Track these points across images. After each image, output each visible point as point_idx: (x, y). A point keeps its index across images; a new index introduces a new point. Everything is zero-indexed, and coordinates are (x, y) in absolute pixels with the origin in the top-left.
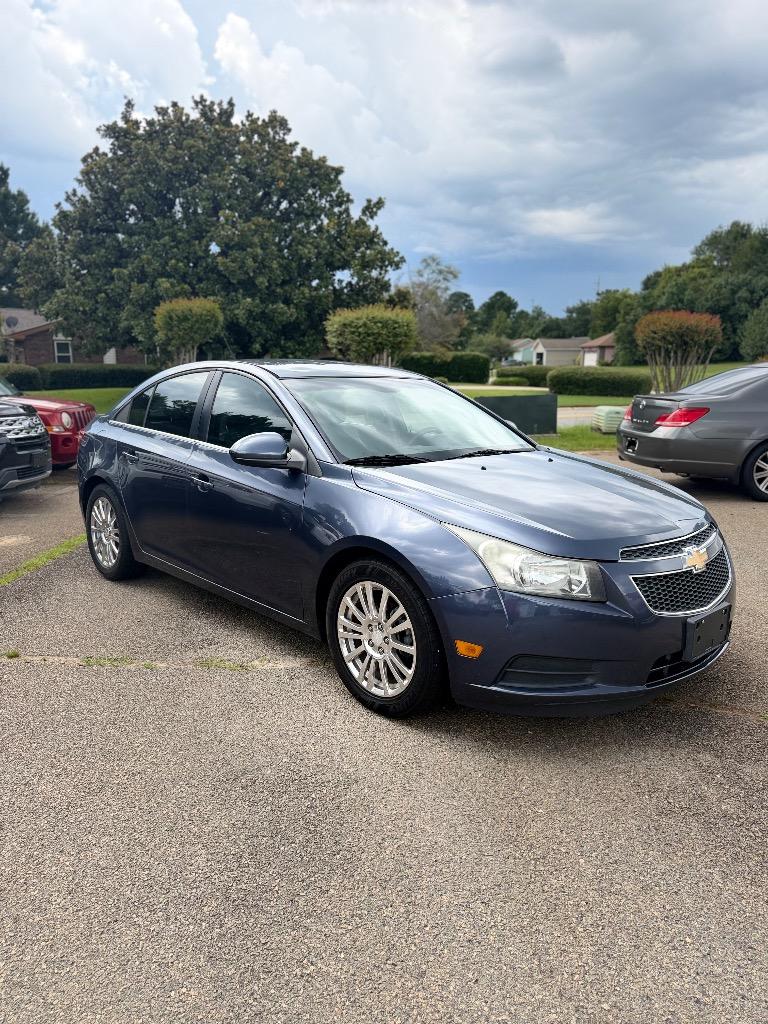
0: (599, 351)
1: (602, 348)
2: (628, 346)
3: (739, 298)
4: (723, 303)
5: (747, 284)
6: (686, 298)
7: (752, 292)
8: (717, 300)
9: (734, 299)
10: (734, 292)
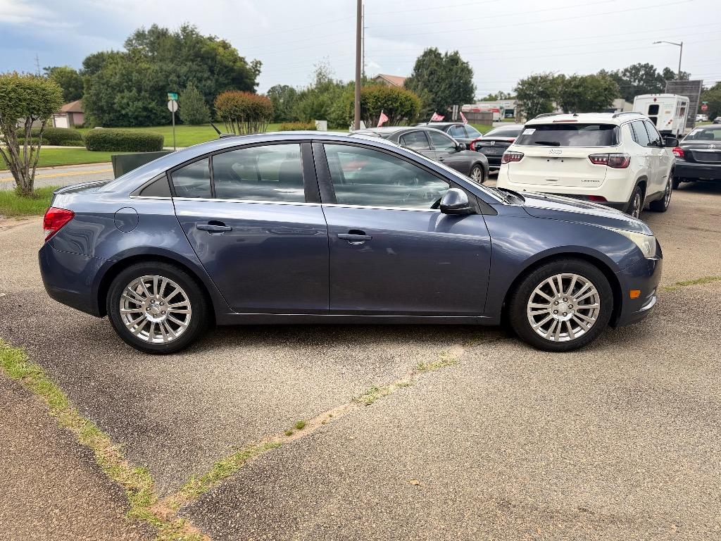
0: (68, 116)
1: (70, 113)
2: (96, 112)
3: (171, 81)
4: (161, 84)
5: (174, 71)
6: (134, 78)
7: (179, 77)
8: (157, 81)
9: (167, 82)
10: (167, 77)
